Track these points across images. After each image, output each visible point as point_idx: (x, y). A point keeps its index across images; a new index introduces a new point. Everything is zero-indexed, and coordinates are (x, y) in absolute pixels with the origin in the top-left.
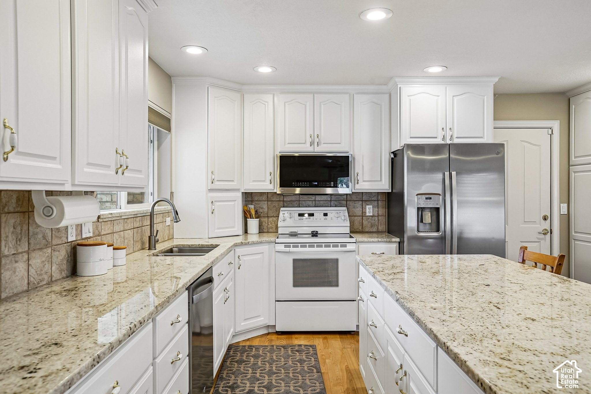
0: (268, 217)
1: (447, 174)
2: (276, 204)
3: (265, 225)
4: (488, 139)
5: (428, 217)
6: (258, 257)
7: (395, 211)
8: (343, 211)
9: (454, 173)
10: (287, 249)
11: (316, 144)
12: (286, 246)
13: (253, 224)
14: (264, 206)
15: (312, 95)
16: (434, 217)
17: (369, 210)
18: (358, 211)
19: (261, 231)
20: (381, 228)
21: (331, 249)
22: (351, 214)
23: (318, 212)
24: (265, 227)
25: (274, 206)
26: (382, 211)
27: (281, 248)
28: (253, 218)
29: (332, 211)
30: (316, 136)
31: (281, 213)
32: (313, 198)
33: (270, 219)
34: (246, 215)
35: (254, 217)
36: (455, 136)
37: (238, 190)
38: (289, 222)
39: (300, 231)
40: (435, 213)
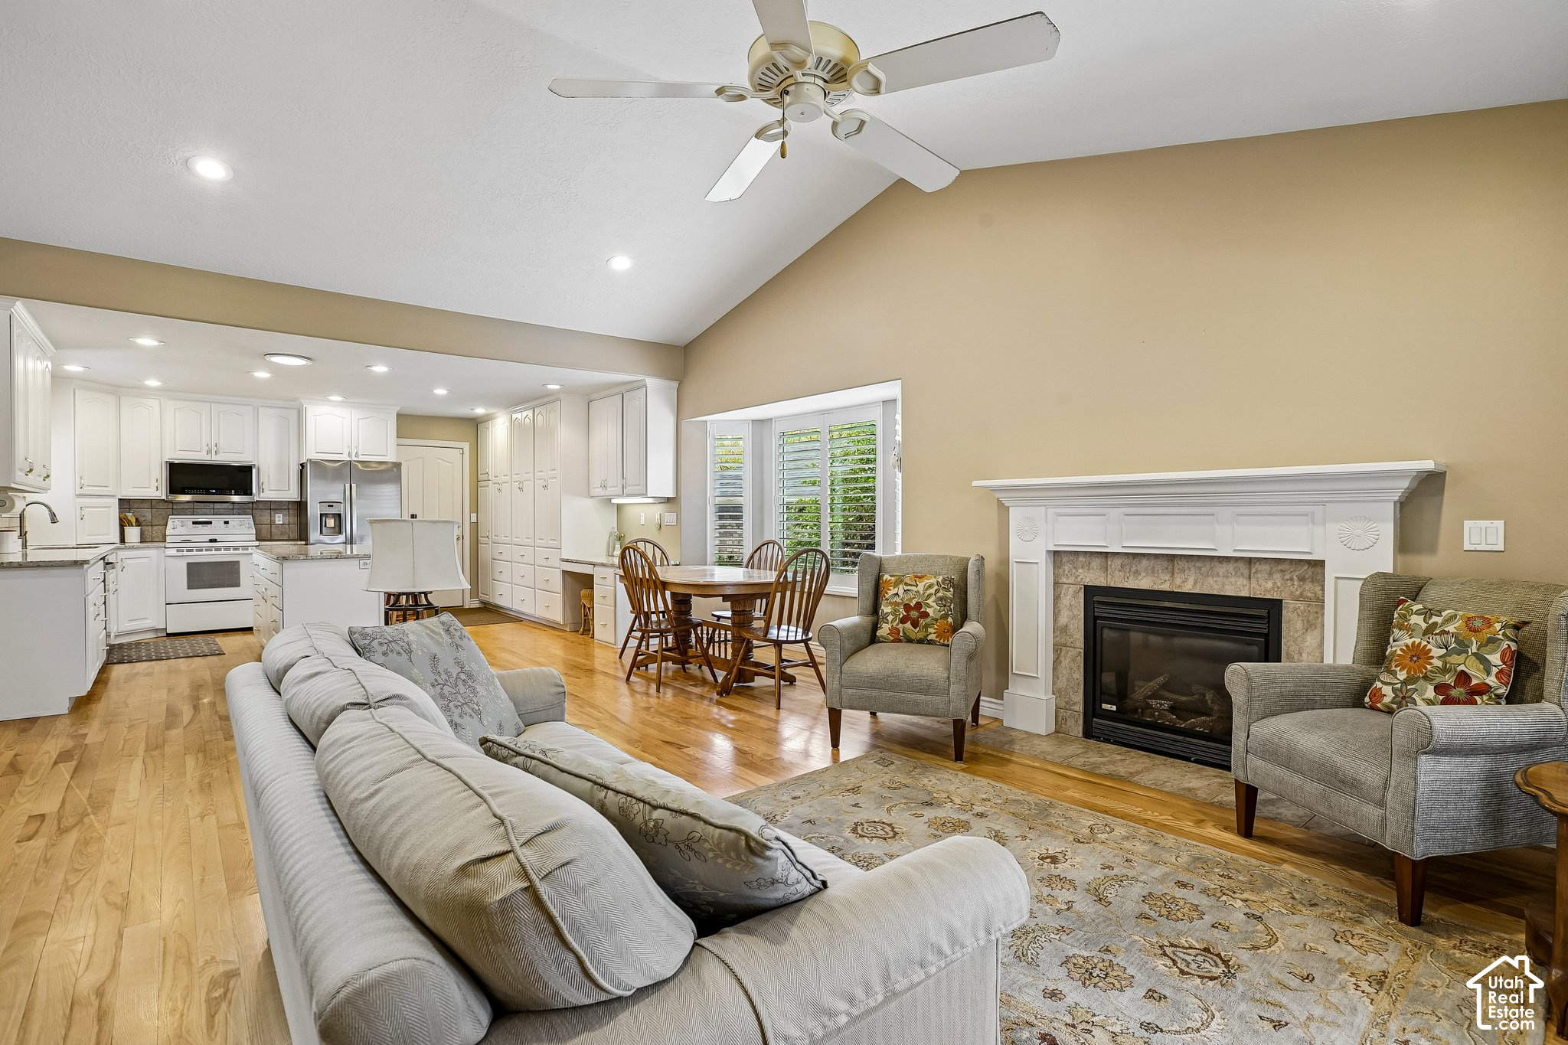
0: (152, 525)
1: (348, 485)
2: (163, 512)
3: (148, 534)
4: (391, 458)
5: (331, 523)
6: (145, 560)
7: (303, 518)
8: (248, 520)
9: (354, 485)
10: (180, 554)
11: (213, 452)
12: (178, 551)
13: (133, 533)
14: (147, 515)
15: (208, 405)
16: (337, 522)
17: (279, 519)
18: (266, 519)
19: (143, 540)
20: (291, 536)
21: (232, 552)
22: (257, 522)
23: (218, 521)
24: (148, 536)
25: (161, 514)
26: (294, 519)
27: (174, 552)
28: (132, 526)
29: (235, 519)
30: (213, 445)
31: (170, 523)
32: (211, 505)
33: (155, 528)
34: (123, 524)
35: (134, 524)
36: (360, 453)
37: (113, 496)
38: (180, 530)
39: (194, 539)
40: (337, 519)
